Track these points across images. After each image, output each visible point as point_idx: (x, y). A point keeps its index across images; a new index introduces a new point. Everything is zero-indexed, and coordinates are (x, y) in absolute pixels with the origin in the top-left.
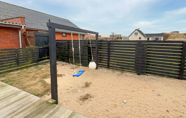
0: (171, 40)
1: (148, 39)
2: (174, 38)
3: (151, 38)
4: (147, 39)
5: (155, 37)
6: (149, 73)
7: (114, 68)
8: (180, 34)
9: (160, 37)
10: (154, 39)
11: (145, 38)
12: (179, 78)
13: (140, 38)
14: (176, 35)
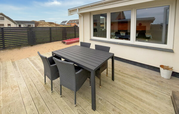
0: (41, 26)
1: (20, 26)
2: (43, 25)
3: (23, 25)
4: (18, 26)
5: (27, 24)
6: (37, 44)
7: (11, 47)
8: (46, 22)
9: (32, 24)
10: (26, 26)
11: (16, 25)
12: (50, 42)
13: (9, 25)
14: (43, 23)
